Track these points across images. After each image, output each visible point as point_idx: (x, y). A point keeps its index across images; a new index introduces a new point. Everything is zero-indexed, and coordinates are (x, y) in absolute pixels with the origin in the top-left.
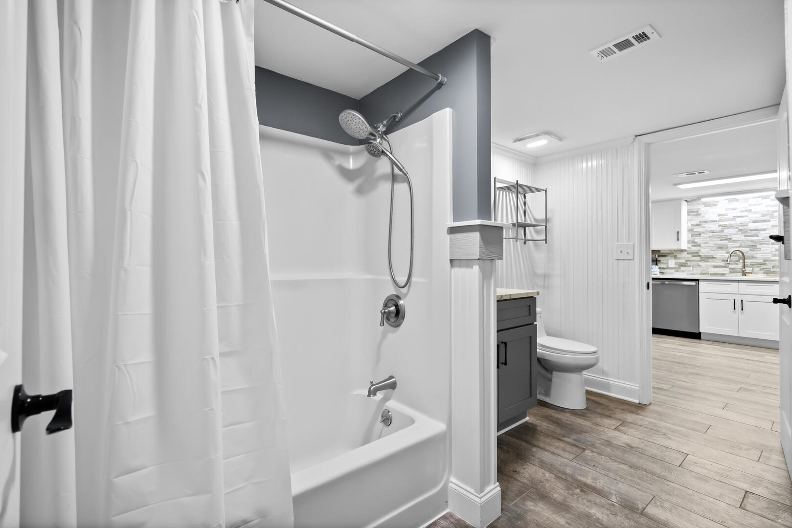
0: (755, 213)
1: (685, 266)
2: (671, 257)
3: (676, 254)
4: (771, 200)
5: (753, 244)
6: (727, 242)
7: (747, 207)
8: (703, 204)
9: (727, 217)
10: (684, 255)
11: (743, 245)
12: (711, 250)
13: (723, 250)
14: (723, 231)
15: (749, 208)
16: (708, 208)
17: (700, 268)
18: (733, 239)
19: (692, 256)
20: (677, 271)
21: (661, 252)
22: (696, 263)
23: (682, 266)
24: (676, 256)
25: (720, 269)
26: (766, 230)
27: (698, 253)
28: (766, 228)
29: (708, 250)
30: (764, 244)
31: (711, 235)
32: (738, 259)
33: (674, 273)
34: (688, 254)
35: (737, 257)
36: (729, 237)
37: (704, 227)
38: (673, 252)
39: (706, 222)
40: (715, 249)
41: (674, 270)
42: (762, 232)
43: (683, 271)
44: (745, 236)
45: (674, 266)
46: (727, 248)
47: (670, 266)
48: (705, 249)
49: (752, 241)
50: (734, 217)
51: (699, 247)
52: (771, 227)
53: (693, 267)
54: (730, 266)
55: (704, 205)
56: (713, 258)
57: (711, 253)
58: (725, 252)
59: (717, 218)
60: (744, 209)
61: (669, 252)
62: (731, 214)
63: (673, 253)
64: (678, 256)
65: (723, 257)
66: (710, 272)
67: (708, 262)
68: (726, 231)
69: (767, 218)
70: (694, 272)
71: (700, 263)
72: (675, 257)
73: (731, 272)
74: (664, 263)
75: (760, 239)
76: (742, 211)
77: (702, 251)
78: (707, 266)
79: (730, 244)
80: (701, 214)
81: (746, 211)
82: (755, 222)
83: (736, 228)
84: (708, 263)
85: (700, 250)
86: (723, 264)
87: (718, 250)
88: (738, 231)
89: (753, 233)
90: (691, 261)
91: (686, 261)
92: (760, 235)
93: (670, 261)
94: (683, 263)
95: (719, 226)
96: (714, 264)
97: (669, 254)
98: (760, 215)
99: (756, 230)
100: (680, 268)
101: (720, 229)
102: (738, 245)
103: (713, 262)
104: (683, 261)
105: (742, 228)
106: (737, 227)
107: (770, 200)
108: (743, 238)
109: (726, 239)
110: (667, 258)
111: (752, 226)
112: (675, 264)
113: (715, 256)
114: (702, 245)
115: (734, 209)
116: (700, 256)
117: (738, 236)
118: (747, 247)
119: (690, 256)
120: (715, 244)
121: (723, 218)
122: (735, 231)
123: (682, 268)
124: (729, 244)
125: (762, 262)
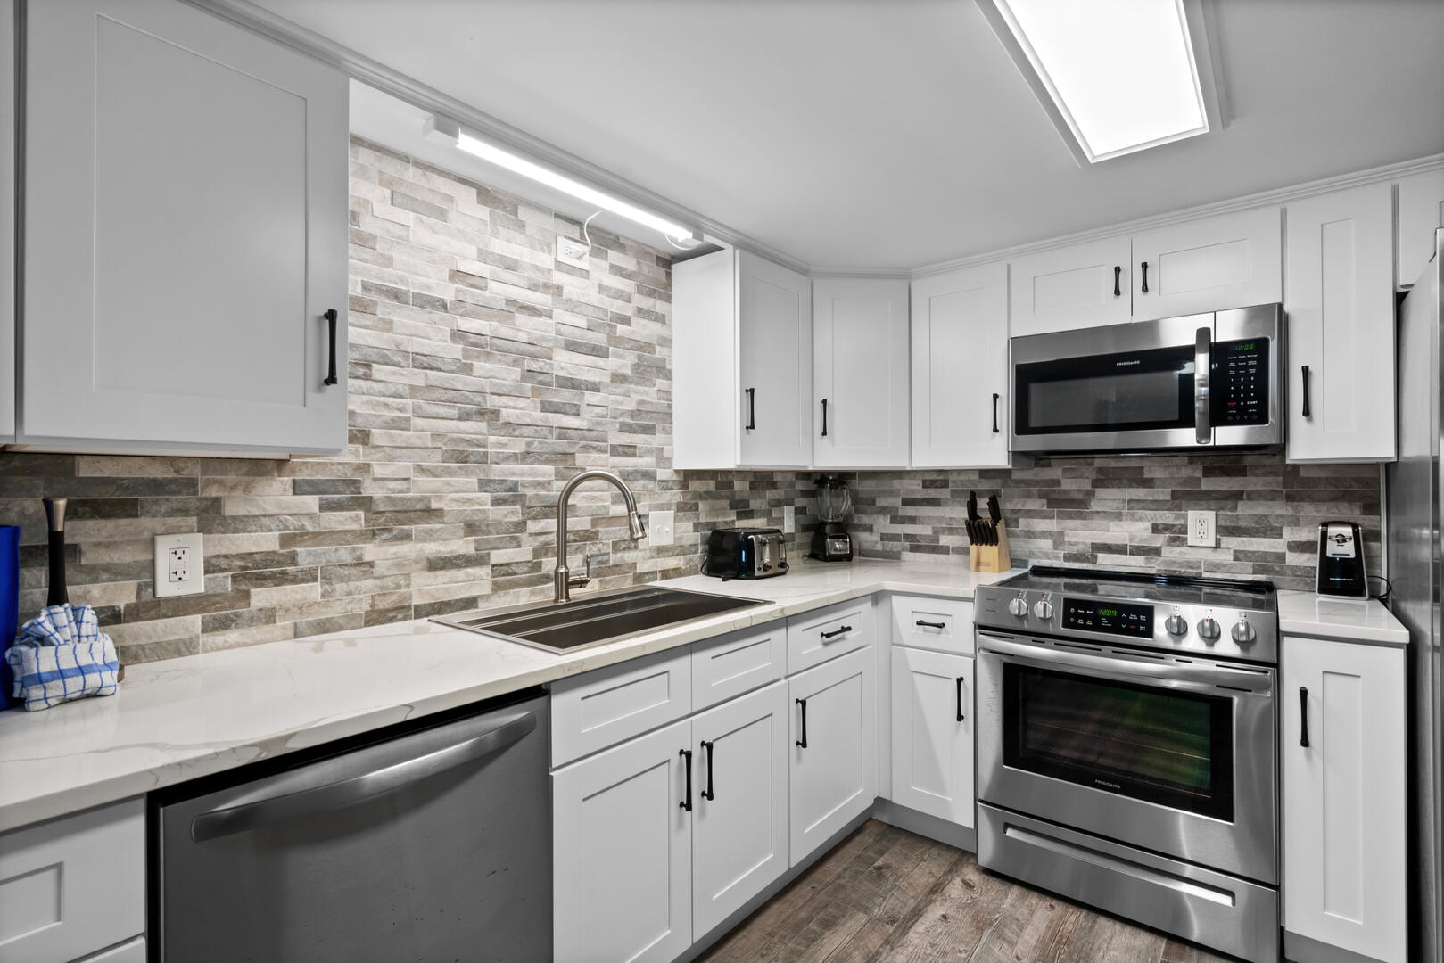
0: (572, 306)
1: (282, 579)
2: (185, 512)
3: (214, 492)
4: (612, 266)
5: (562, 446)
6: (482, 426)
7: (549, 271)
8: (382, 183)
9: (486, 293)
10: (275, 495)
11: (536, 447)
12: (421, 470)
13: (467, 474)
14: (467, 369)
15: (558, 278)
16: (407, 217)
17: (368, 584)
18: (506, 415)
19: (326, 507)
20: (224, 624)
21: (85, 470)
22: (345, 555)
23: (261, 580)
24: (217, 502)
25: (459, 574)
26: (598, 390)
27: (355, 484)
28: (597, 379)
29: (403, 466)
30: (594, 448)
31: (419, 378)
32: (517, 518)
33: (209, 639)
34: (297, 488)
35: (518, 507)
36: (493, 402)
37: (388, 326)
38: (195, 471)
39: (396, 295)
40: (434, 460)
41: (196, 620)
42: (590, 397)
43: (269, 616)
44: (547, 407)
45: (197, 584)
46: (484, 458)
47: (166, 588)
48: (392, 459)
49: (563, 432)
50: (509, 302)
51: (361, 448)
52: (607, 379)
53: (327, 579)
54: (497, 557)
55: (388, 193)
56: (429, 513)
57: (424, 485)
58: (474, 480)
59: (448, 293)
60: (540, 278)
61: (157, 472)
62: (500, 290)
63: (191, 484)
64: (231, 509)
65: (469, 508)
66: (416, 601)
67: (406, 537)
68: (481, 366)
69: (599, 338)
70: (335, 611)
71: (370, 551)
72: (211, 517)
73: (497, 587)
74: (116, 573)
75: (585, 425)
76: (534, 287)
77: (378, 471)
78: (399, 563)
79: (496, 442)
80: (374, 237)
81: (546, 287)
82: (572, 346)
83: (515, 363)
84: (407, 549)
85: (365, 468)
86: (465, 546)
87: (450, 473)
88: (523, 379)
89: (565, 396)
90: (317, 537)
91: (287, 540)
92: (583, 408)
93: (164, 546)
94: (269, 558)
95: (458, 335)
96: (433, 548)
97: (157, 486)
98: (583, 323)
99: (572, 384)
100: (247, 595)
101: (456, 351)
102: (519, 447)
103: (429, 536)
104: (266, 542)
105: (535, 366)
106: (520, 353)
107: (606, 265)
108: (538, 416)
109: (481, 413)
110: (146, 523)
111: (566, 363)
112: (210, 567)
113: (434, 505)
114: (378, 436)
115: (510, 265)
116: (364, 503)
117: (521, 403)
118: (546, 462)
119: (312, 502)
120: (436, 435)
121: (472, 296)
122: (510, 376)
123: (262, 597)
124: (492, 439)
125: (588, 526)
